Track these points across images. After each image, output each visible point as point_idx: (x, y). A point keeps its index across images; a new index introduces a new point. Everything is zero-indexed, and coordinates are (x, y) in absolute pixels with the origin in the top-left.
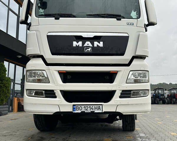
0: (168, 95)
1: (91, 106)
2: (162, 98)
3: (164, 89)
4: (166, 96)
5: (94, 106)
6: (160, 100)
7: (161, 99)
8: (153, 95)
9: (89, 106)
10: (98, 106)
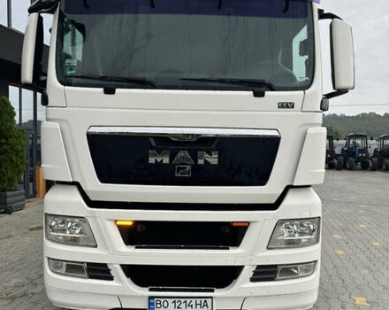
0: (375, 151)
1: (188, 300)
2: (362, 157)
3: (368, 137)
4: (371, 152)
5: (194, 300)
6: (356, 162)
7: (358, 159)
8: (342, 149)
9: (183, 300)
10: (203, 300)
